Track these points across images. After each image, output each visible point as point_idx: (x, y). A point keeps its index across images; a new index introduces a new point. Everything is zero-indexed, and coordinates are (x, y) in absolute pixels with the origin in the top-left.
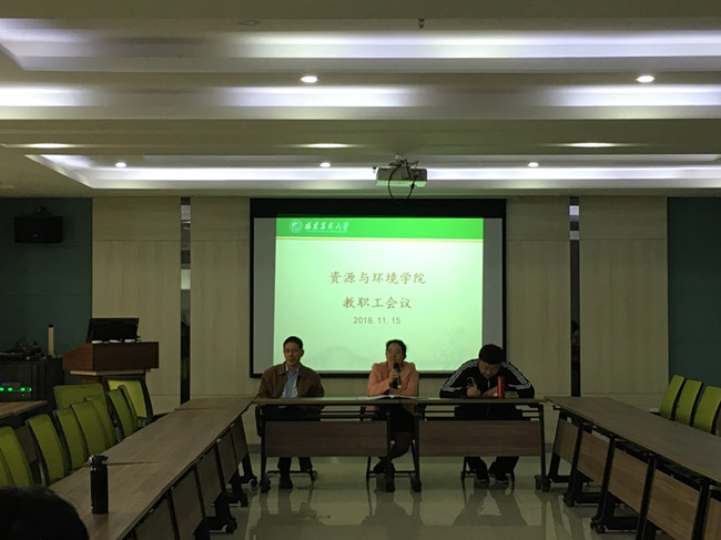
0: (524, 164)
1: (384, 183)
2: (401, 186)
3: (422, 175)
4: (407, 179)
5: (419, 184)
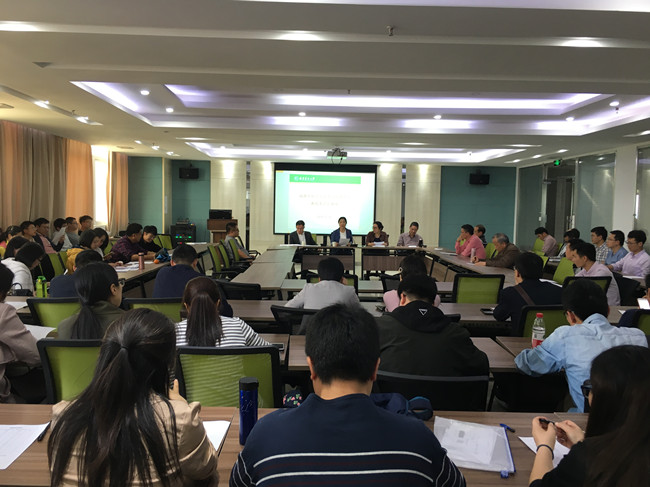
0: (385, 151)
1: (330, 158)
2: (337, 160)
3: (345, 154)
4: (339, 156)
5: (344, 158)
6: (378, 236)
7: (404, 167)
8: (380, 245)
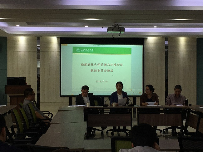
4: (118, 31)
6: (150, 97)
7: (166, 39)
8: (152, 104)
